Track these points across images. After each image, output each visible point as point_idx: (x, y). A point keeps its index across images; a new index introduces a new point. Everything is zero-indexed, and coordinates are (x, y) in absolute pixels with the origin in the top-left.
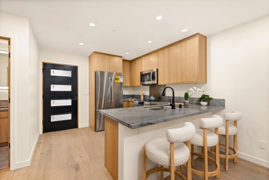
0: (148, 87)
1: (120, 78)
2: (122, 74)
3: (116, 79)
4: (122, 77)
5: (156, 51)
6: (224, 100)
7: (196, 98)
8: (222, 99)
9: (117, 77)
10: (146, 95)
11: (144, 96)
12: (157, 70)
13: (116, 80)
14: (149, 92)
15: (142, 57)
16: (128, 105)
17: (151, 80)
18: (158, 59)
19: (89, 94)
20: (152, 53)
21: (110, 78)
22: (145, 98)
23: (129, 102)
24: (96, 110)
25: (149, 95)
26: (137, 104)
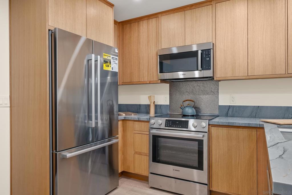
0: (168, 85)
1: (112, 61)
2: (116, 51)
3: (106, 62)
4: (116, 59)
9: (106, 57)
10: (160, 104)
11: (156, 106)
13: (104, 65)
14: (168, 96)
15: (160, 15)
16: (124, 130)
17: (200, 68)
18: (214, 20)
19: (9, 105)
20: (193, 7)
21: (93, 55)
22: (159, 110)
23: (128, 122)
24: (56, 154)
25: (169, 104)
26: (163, 126)
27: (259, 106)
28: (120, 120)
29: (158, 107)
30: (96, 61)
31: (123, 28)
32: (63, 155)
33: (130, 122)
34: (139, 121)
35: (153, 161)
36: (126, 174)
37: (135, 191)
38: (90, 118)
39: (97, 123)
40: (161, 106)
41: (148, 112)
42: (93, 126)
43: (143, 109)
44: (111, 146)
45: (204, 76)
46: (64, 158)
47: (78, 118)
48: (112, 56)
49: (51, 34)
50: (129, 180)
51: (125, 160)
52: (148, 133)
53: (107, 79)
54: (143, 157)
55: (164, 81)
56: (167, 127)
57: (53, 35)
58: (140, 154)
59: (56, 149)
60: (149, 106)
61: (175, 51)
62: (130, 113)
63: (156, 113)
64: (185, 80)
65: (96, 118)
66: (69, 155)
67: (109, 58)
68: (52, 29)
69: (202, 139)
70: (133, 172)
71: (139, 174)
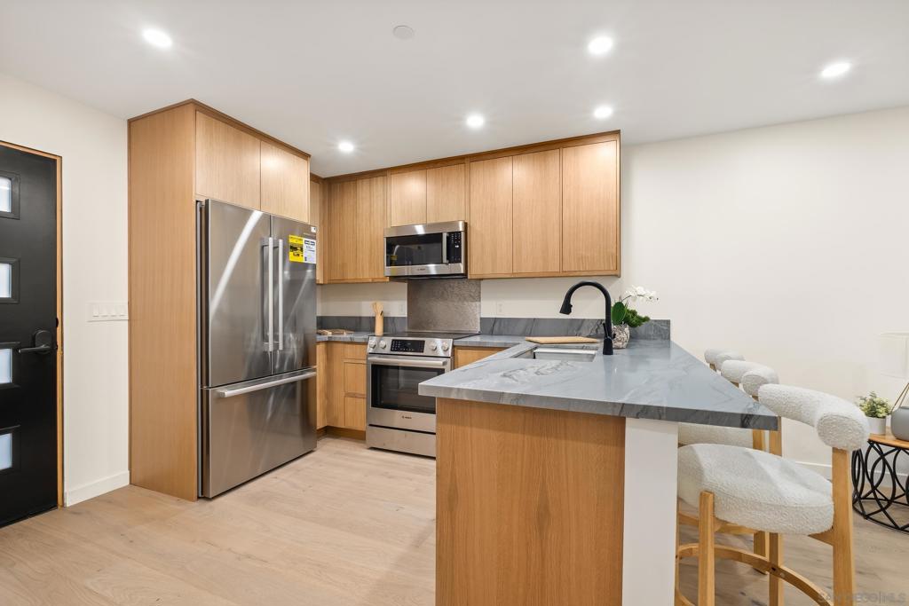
0: (405, 285)
1: (304, 248)
2: (313, 230)
3: (293, 248)
4: (313, 244)
5: (459, 161)
6: (668, 322)
7: (589, 320)
8: (664, 321)
9: (294, 241)
10: (392, 315)
11: (386, 320)
12: (466, 225)
13: (291, 254)
14: (405, 303)
15: (388, 174)
16: (329, 359)
17: (445, 260)
18: (467, 187)
19: (127, 317)
20: (439, 165)
21: (271, 239)
22: (390, 326)
23: (335, 345)
24: (208, 391)
25: (406, 316)
26: (387, 350)
27: (534, 319)
28: (323, 342)
29: (389, 321)
30: (276, 248)
31: (330, 190)
32: (219, 394)
33: (340, 345)
34: (352, 343)
35: (373, 406)
36: (331, 432)
37: (343, 454)
38: (265, 338)
39: (276, 346)
40: (394, 318)
41: (372, 330)
42: (271, 348)
43: (365, 325)
44: (305, 382)
45: (453, 273)
46: (221, 398)
47: (250, 339)
48: (304, 239)
49: (201, 209)
50: (337, 440)
51: (329, 408)
52: (365, 362)
53: (305, 273)
54: (359, 400)
55: (394, 278)
56: (394, 351)
57: (204, 210)
58: (354, 396)
59: (207, 384)
60: (373, 319)
61: (420, 230)
62: (341, 331)
63: (385, 329)
64: (440, 277)
65: (276, 337)
66: (228, 393)
67: (299, 242)
68: (203, 200)
69: (442, 367)
70: (343, 427)
71: (354, 428)
